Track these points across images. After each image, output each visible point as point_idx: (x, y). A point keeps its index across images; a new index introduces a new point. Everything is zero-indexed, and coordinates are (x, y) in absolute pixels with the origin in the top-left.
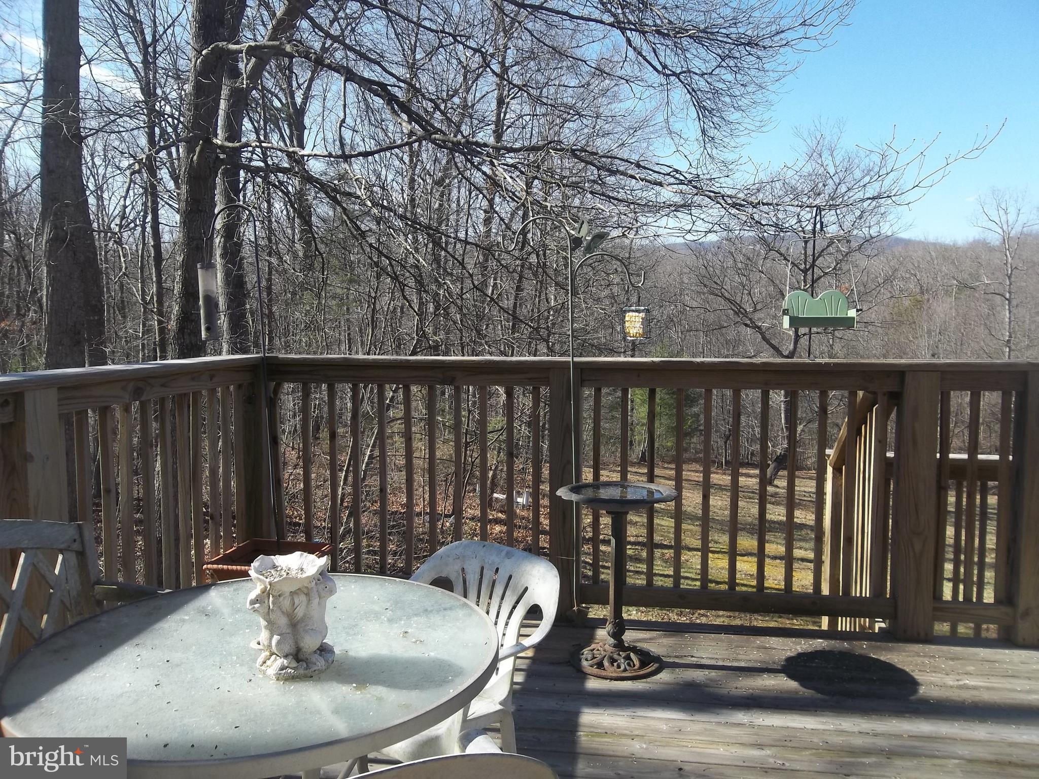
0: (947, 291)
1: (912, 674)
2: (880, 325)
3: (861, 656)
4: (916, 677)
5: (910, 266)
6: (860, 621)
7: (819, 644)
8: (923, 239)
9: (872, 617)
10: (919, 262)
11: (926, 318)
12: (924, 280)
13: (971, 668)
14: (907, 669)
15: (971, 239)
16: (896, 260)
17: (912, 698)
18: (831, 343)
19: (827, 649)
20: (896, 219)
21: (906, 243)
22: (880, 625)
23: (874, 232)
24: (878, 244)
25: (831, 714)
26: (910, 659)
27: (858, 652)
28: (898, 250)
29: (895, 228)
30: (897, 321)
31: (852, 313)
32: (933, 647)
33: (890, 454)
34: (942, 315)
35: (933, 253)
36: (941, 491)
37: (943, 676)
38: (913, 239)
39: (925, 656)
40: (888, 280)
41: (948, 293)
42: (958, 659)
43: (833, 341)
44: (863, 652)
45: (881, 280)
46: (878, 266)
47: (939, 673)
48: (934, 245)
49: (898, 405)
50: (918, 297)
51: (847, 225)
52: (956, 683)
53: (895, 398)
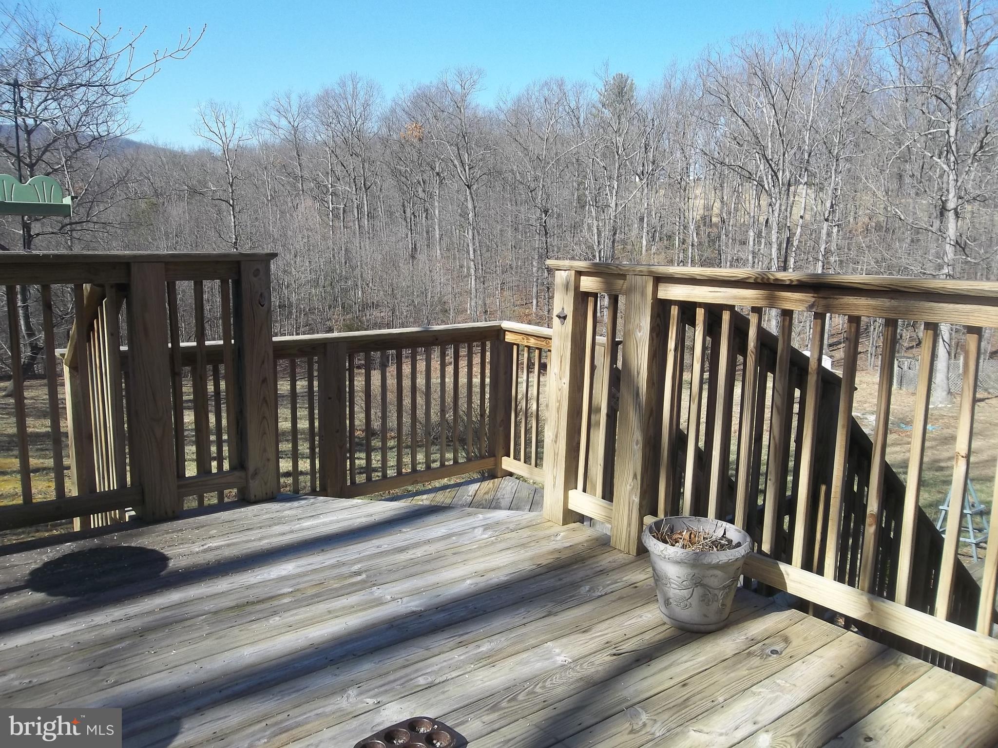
0: (180, 196)
1: (162, 551)
2: (118, 226)
3: (112, 548)
4: (166, 553)
5: (143, 169)
6: (110, 515)
7: (68, 547)
8: (153, 144)
9: (122, 507)
10: (151, 166)
11: (162, 220)
12: (158, 184)
13: (214, 532)
14: (157, 548)
15: (196, 148)
16: (128, 162)
17: (163, 573)
18: (69, 244)
19: (76, 550)
20: (124, 120)
21: (138, 146)
22: (130, 513)
23: (103, 130)
24: (109, 144)
25: (82, 613)
26: (159, 538)
27: (109, 544)
28: (130, 152)
29: (124, 128)
30: (133, 223)
31: (67, 201)
32: (180, 521)
33: (123, 348)
34: (177, 219)
35: (163, 159)
36: (176, 377)
37: (190, 545)
38: (144, 142)
39: (173, 532)
40: (122, 181)
41: (180, 198)
42: (203, 527)
43: (72, 243)
44: (114, 544)
45: (115, 181)
46: (113, 168)
47: (186, 543)
48: (164, 150)
49: (126, 297)
50: (154, 200)
51: (73, 119)
52: (202, 548)
53: (123, 290)
